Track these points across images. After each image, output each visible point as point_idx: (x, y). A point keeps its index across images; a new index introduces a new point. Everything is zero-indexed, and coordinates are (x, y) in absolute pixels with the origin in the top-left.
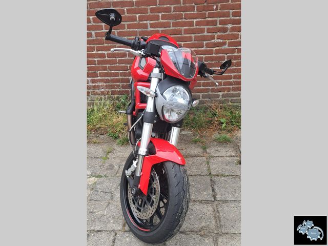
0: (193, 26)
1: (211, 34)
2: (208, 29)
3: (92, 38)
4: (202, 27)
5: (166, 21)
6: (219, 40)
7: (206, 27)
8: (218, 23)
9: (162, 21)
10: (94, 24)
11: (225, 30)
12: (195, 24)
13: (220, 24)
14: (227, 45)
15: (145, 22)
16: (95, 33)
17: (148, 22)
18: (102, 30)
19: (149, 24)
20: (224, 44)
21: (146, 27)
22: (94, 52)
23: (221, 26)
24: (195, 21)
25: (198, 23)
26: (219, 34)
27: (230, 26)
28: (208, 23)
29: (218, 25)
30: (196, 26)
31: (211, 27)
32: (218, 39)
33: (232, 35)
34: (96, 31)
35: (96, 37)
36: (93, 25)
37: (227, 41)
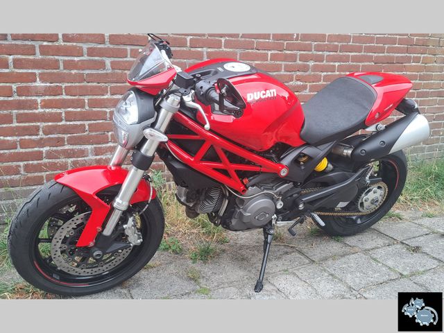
0: (267, 60)
1: (289, 73)
2: (286, 66)
3: (105, 72)
4: (278, 62)
5: (231, 50)
6: (299, 83)
7: (283, 63)
8: (298, 59)
9: (225, 49)
10: (111, 46)
11: (305, 69)
12: (269, 58)
13: (300, 60)
14: (308, 90)
15: (199, 49)
16: (112, 63)
17: (205, 49)
18: (126, 57)
19: (205, 53)
20: (304, 87)
21: (202, 58)
22: (105, 97)
23: (301, 62)
24: (269, 53)
25: (274, 57)
26: (298, 73)
27: (311, 63)
28: (286, 58)
29: (299, 62)
30: (271, 60)
31: (290, 63)
32: (297, 80)
33: (314, 75)
34: (113, 59)
35: (112, 69)
36: (108, 48)
37: (308, 84)
